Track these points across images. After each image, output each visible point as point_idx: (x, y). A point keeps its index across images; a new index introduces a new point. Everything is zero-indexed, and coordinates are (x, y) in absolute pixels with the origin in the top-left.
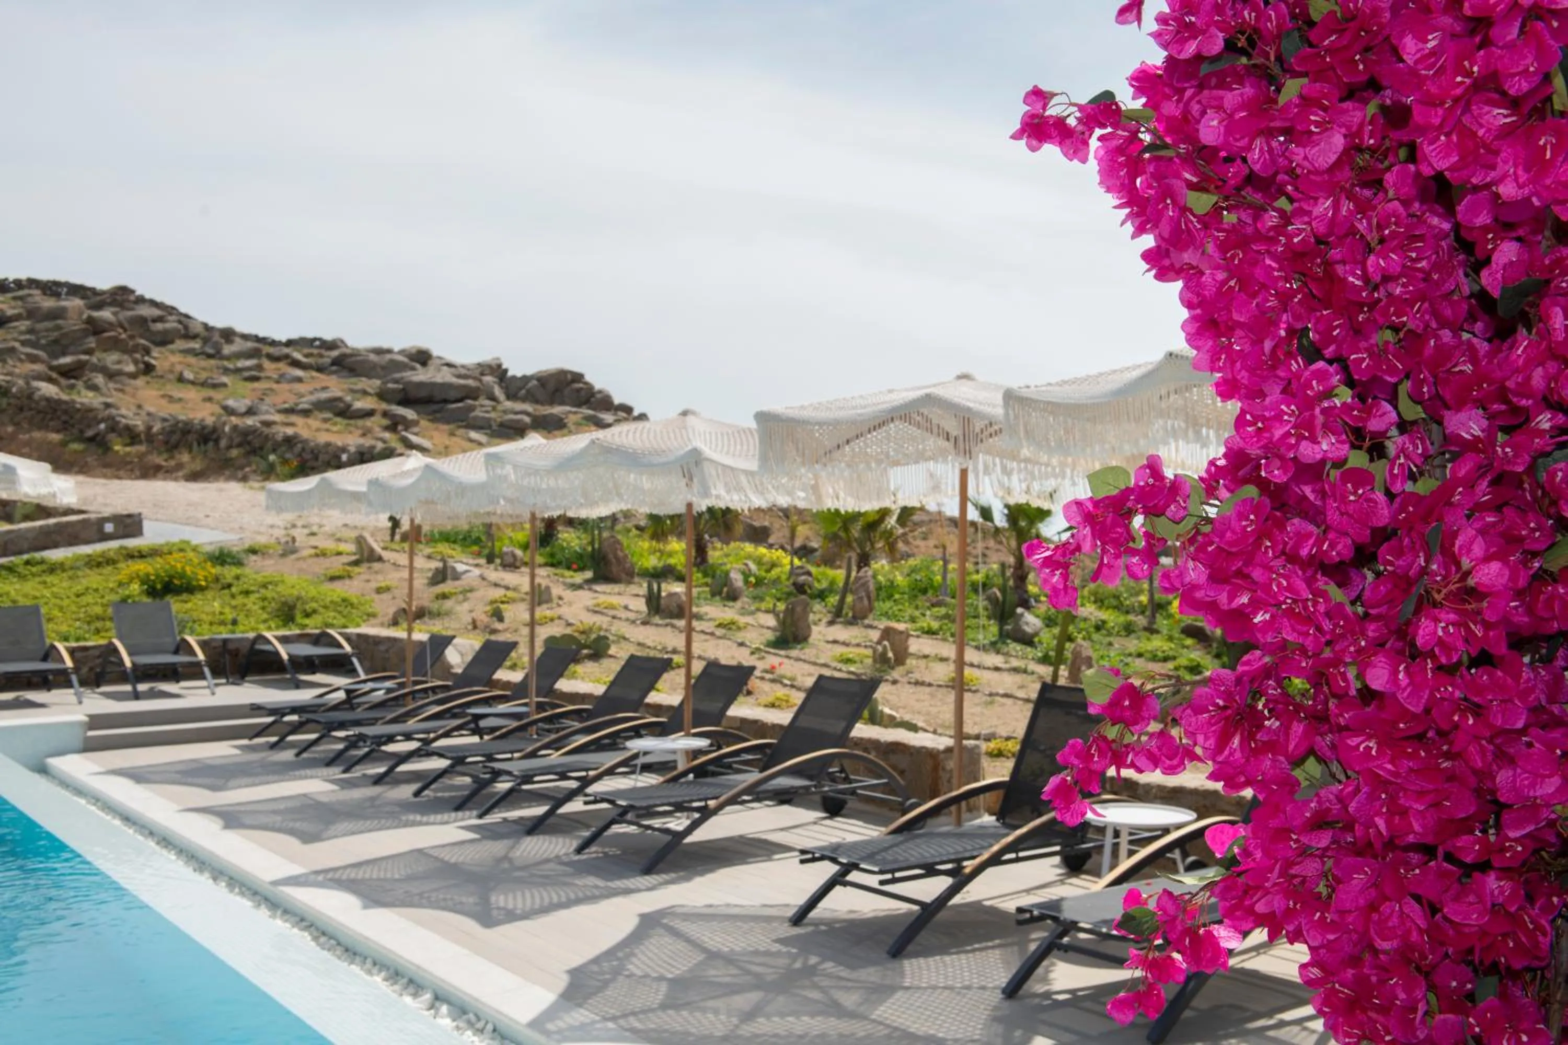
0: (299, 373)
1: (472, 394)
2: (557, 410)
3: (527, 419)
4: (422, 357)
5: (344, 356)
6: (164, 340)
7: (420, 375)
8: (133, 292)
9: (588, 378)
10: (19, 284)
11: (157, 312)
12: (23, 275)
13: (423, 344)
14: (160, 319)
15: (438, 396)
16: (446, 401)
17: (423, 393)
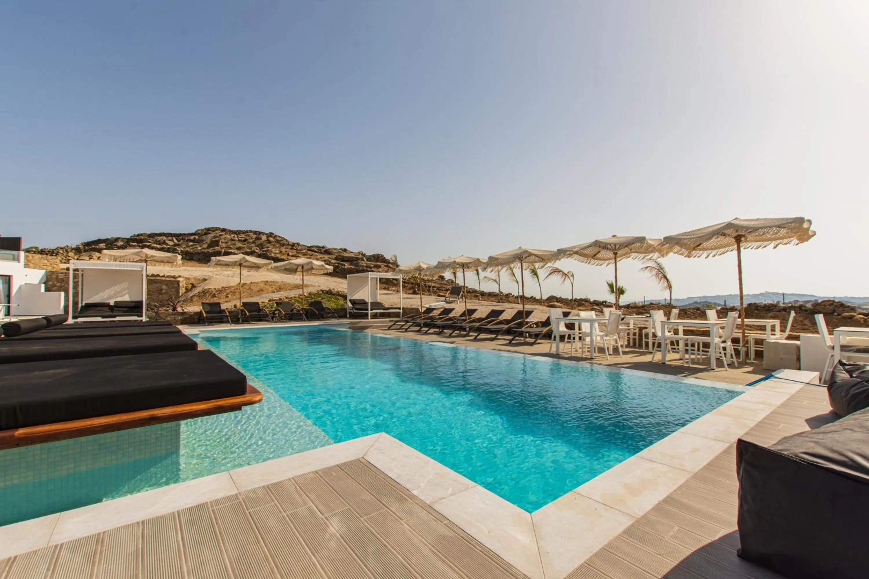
0: (317, 254)
1: (357, 259)
2: (378, 263)
3: (372, 266)
4: (345, 250)
5: (327, 250)
6: (283, 245)
7: (346, 255)
8: (273, 234)
9: (385, 256)
10: (247, 232)
11: (281, 239)
12: (248, 229)
13: (345, 248)
14: (281, 240)
15: (351, 259)
16: (353, 261)
17: (347, 259)
